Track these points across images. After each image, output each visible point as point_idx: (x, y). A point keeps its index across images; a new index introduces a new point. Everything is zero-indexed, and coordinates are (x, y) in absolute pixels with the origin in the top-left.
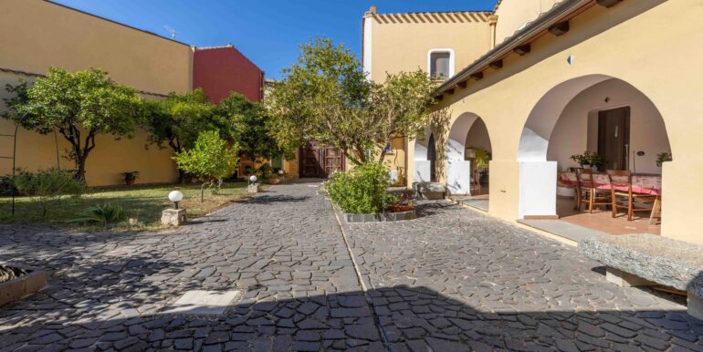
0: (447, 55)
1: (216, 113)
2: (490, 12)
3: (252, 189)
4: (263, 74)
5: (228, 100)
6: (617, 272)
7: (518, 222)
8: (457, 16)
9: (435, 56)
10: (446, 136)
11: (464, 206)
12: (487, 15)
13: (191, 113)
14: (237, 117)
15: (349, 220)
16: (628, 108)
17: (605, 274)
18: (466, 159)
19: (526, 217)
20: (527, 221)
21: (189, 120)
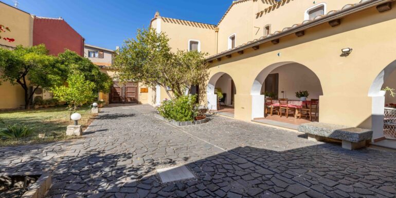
0: (197, 43)
1: (57, 62)
2: (216, 26)
3: (94, 111)
4: (84, 40)
5: (64, 54)
6: (312, 136)
7: (252, 121)
8: (201, 25)
9: (192, 43)
10: (207, 82)
11: (217, 115)
12: (214, 27)
13: (41, 61)
14: (73, 66)
15: (180, 125)
16: (278, 74)
17: (307, 138)
18: (215, 93)
19: (255, 119)
20: (255, 120)
21: (40, 65)
